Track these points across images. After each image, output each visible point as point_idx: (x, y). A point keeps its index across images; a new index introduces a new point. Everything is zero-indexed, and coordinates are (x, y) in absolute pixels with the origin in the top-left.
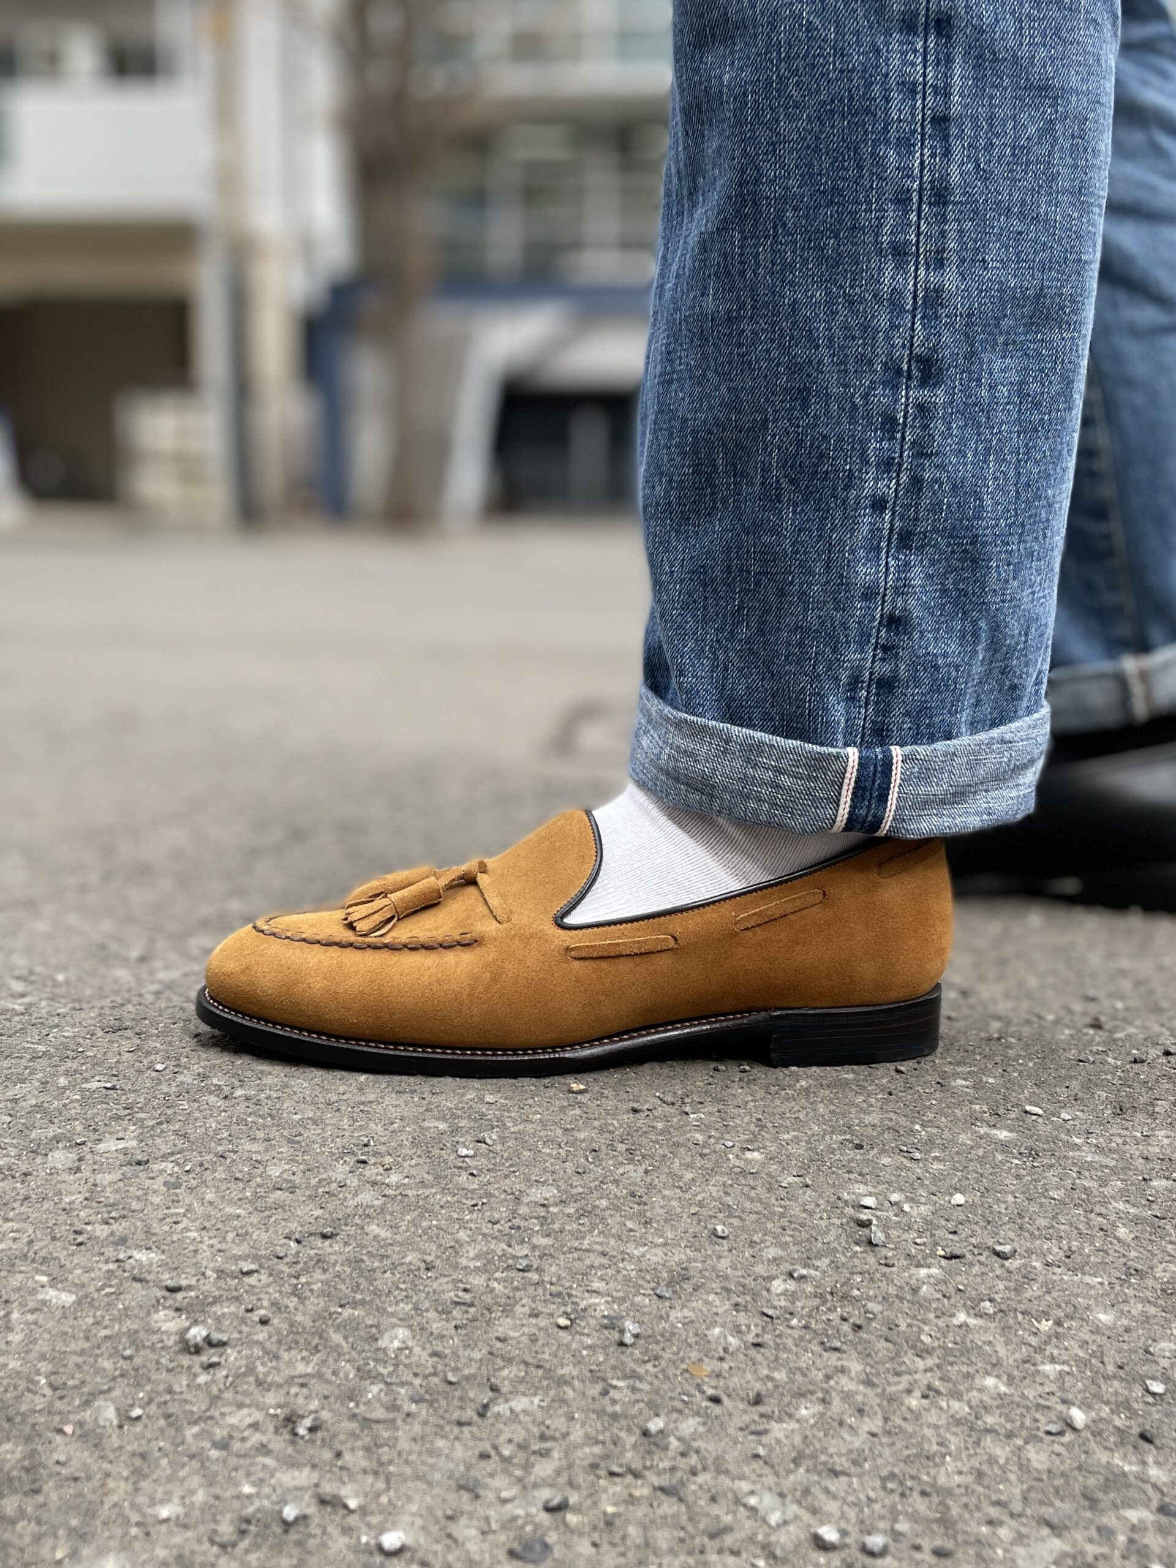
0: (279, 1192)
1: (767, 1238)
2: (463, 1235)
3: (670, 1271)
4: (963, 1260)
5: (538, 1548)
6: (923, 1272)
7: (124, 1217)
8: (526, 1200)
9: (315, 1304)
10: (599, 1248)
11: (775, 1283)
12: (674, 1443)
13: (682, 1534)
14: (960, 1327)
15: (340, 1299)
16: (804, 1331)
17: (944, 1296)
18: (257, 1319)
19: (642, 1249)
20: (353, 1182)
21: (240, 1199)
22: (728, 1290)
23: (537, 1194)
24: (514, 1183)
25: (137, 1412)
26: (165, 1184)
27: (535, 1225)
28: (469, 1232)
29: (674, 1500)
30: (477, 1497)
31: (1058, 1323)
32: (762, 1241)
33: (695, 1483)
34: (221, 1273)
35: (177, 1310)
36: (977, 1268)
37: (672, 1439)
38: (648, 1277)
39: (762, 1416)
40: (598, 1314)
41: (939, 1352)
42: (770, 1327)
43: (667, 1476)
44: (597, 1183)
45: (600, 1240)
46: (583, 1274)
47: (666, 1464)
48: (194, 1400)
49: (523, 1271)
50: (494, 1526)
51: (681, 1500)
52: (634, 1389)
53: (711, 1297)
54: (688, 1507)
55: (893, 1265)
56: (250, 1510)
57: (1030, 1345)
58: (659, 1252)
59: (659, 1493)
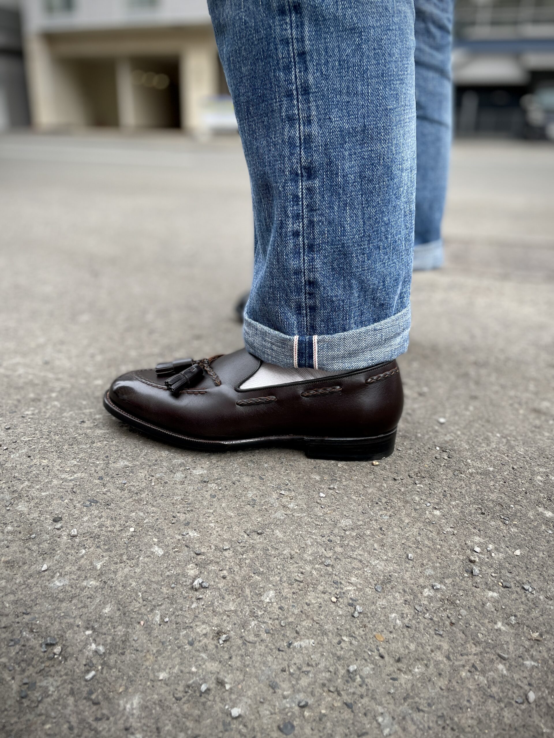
0: (249, 506)
1: (429, 563)
2: (309, 542)
3: (384, 576)
4: (510, 590)
5: (289, 727)
6: (491, 594)
7: (192, 510)
8: (339, 525)
9: (245, 570)
10: (359, 557)
11: (426, 590)
12: (358, 679)
13: (347, 731)
14: (497, 630)
15: (255, 570)
16: (430, 621)
17: (496, 610)
18: (222, 575)
19: (377, 562)
20: (277, 504)
21: (234, 508)
22: (405, 591)
23: (344, 523)
24: (336, 515)
25: (167, 619)
26: (211, 495)
27: (338, 539)
28: (312, 540)
29: (350, 711)
30: (275, 692)
31: (541, 635)
32: (427, 564)
33: (361, 703)
34: (217, 548)
35: (196, 565)
36: (514, 595)
37: (358, 677)
38: (375, 578)
39: (399, 669)
40: (349, 596)
41: (484, 644)
42: (416, 617)
43: (350, 697)
44: (369, 519)
45: (361, 553)
46: (349, 572)
47: (351, 690)
48: (188, 616)
49: (327, 566)
50: (277, 710)
51: (352, 711)
52: (351, 643)
53: (397, 594)
54: (354, 716)
55: (478, 588)
56: (191, 682)
57: (525, 647)
58: (383, 564)
59: (345, 706)
